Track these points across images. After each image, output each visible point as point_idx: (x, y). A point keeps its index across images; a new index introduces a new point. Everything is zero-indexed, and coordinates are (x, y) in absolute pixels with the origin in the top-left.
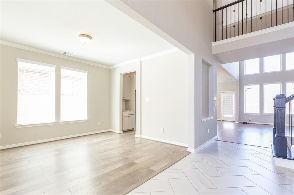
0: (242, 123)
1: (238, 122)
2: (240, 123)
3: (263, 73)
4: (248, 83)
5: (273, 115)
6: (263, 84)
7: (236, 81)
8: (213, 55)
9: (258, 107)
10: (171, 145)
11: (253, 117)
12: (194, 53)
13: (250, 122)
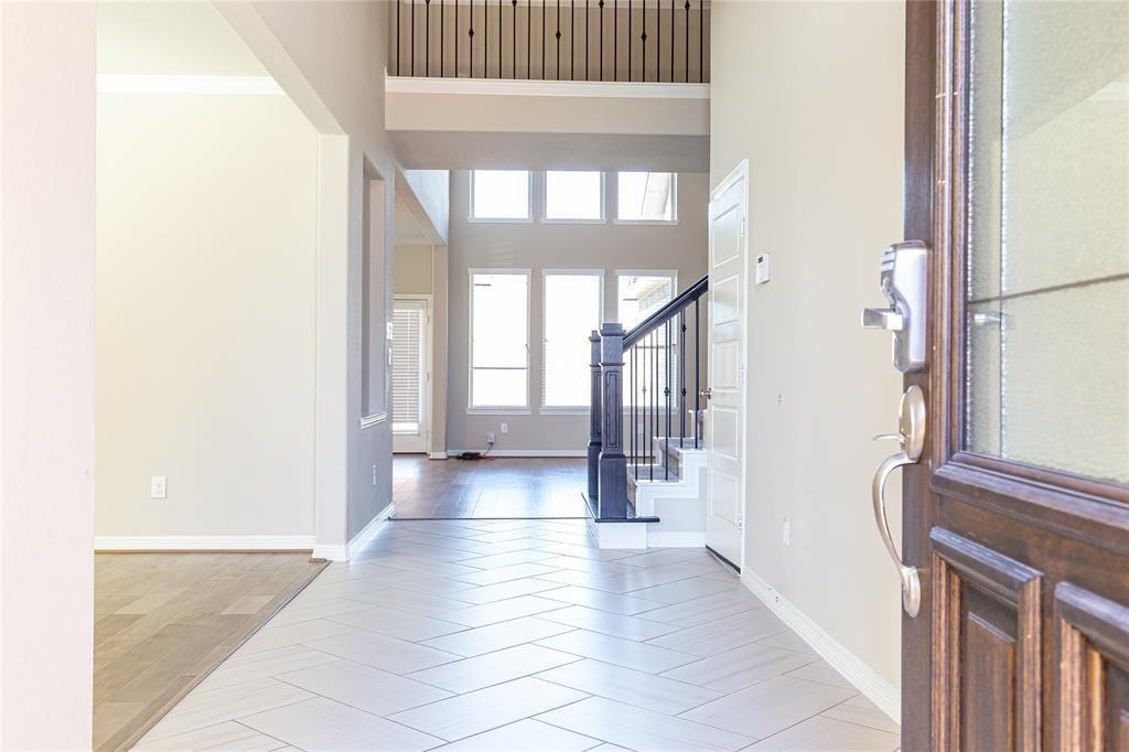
0: (458, 458)
1: (442, 455)
2: (449, 457)
3: (542, 220)
4: (489, 264)
5: (589, 413)
6: (544, 271)
7: (436, 246)
8: (388, 131)
9: (523, 376)
10: (210, 558)
11: (504, 427)
12: (347, 133)
13: (492, 453)
